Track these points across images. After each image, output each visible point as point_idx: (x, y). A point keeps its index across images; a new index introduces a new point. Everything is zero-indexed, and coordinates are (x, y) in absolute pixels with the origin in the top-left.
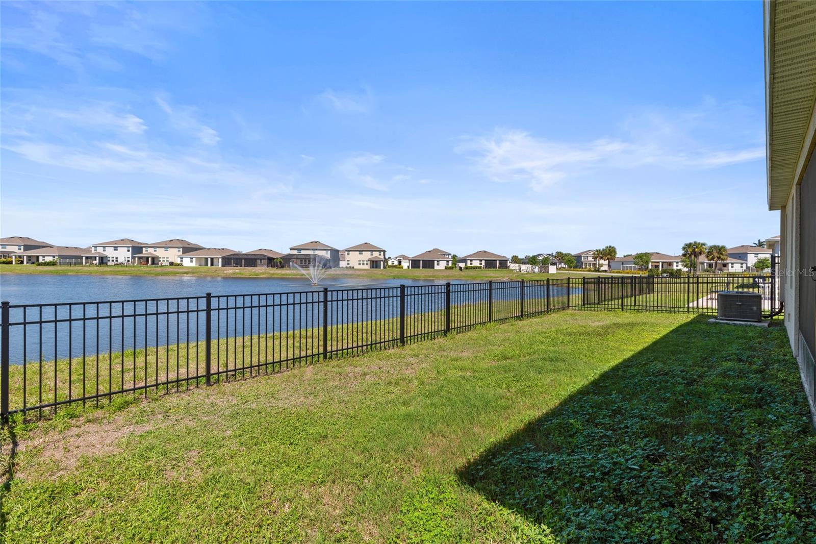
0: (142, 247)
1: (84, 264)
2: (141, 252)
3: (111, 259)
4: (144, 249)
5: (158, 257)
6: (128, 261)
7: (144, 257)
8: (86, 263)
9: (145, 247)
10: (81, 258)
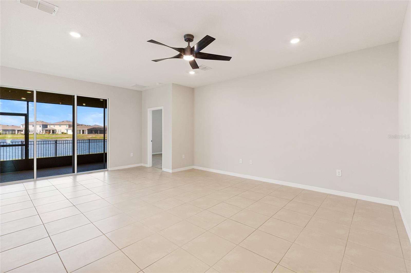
0: (47, 125)
1: (16, 133)
2: (47, 127)
3: (31, 131)
4: (48, 126)
5: (56, 130)
6: (40, 132)
7: (49, 130)
8: (18, 133)
9: (49, 125)
10: (15, 130)
